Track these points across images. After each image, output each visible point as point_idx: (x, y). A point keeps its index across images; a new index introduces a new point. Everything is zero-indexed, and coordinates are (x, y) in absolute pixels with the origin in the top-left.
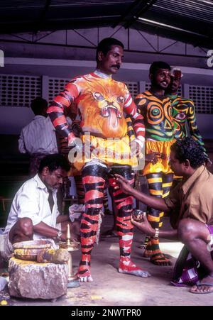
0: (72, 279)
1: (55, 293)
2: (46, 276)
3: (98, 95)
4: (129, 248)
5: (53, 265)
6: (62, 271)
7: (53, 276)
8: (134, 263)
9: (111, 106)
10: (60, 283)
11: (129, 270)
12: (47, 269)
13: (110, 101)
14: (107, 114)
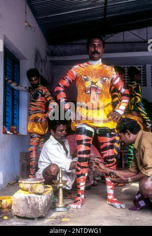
0: (63, 206)
1: (35, 214)
2: (29, 202)
3: (85, 77)
4: (112, 186)
5: (34, 195)
6: (40, 199)
7: (34, 203)
8: (116, 198)
9: (93, 86)
10: (38, 207)
11: (111, 202)
12: (29, 197)
13: (94, 81)
14: (89, 92)
